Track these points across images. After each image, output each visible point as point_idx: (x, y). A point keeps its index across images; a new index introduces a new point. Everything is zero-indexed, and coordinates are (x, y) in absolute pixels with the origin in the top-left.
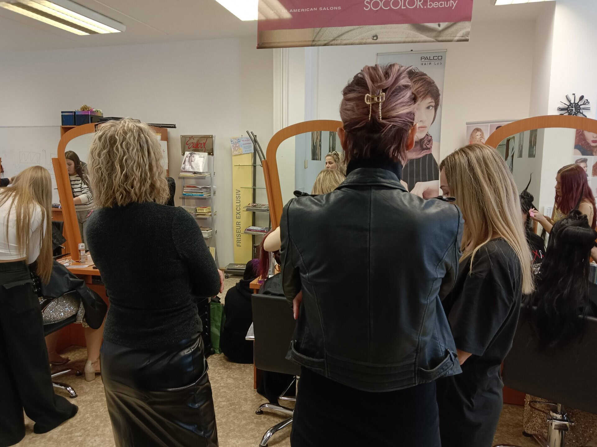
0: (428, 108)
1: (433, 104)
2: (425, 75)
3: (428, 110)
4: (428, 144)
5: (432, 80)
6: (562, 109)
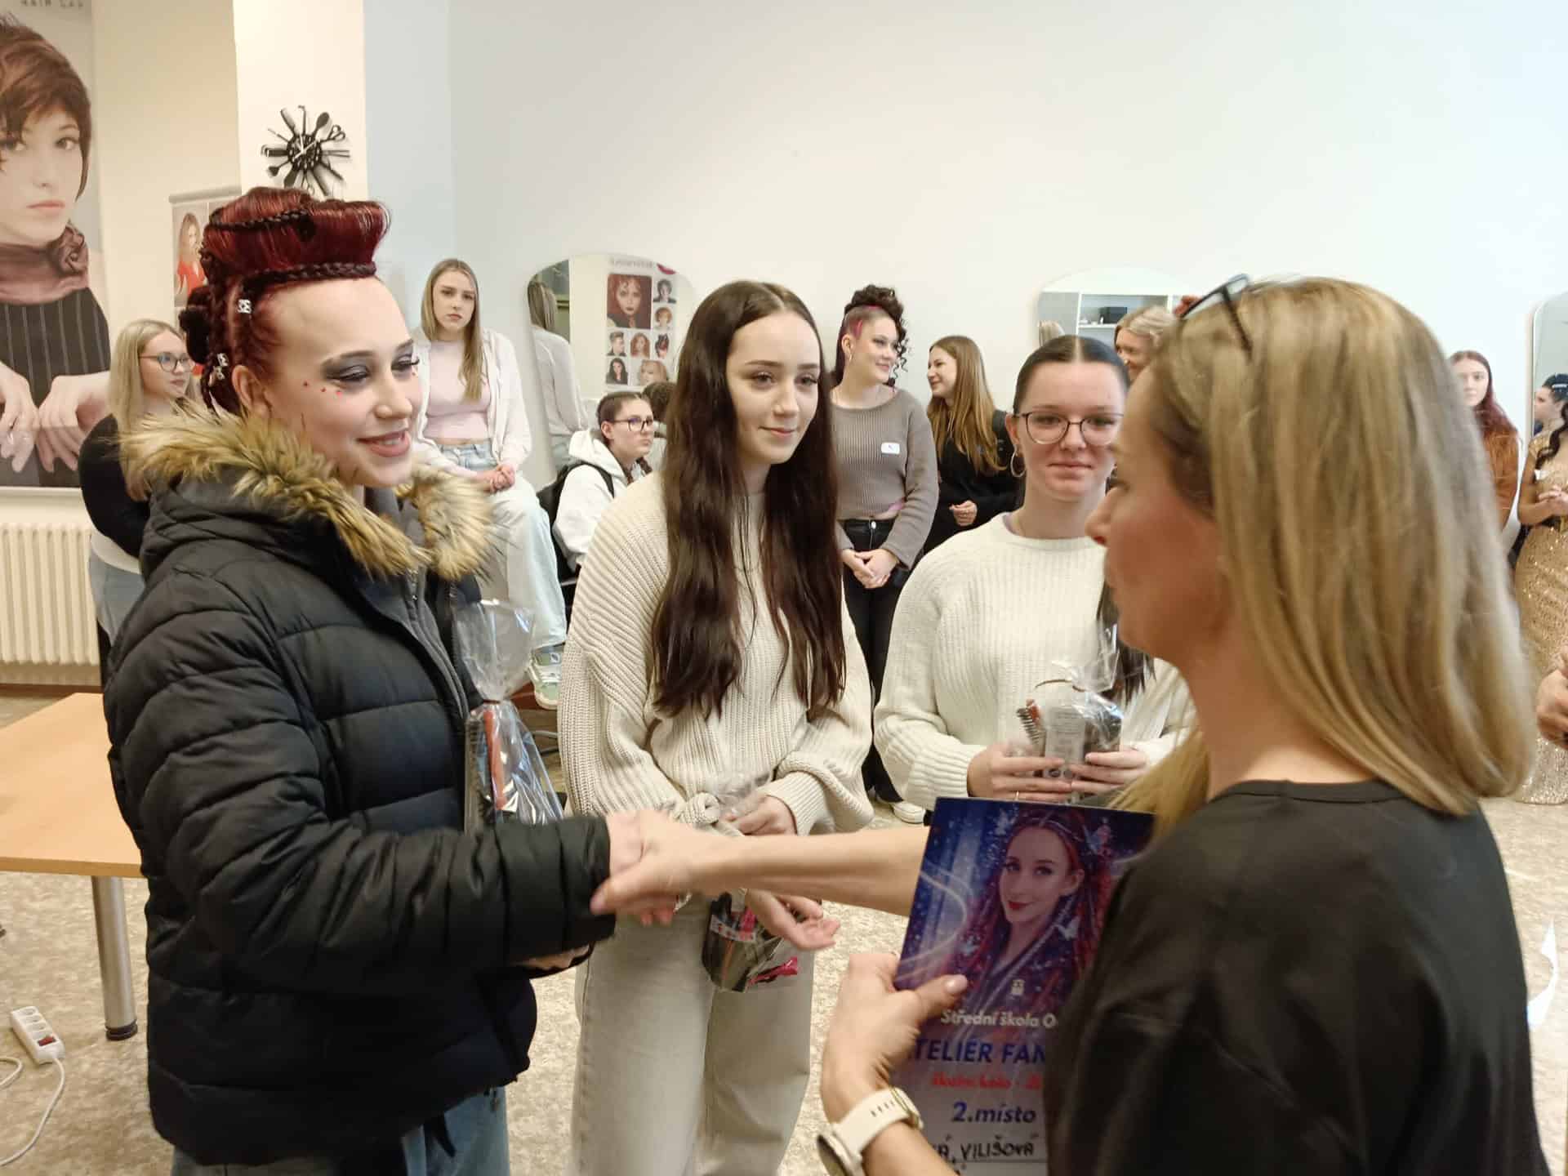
0: (61, 143)
1: (75, 133)
2: (38, 37)
3: (59, 151)
4: (73, 259)
5: (60, 56)
6: (274, 153)
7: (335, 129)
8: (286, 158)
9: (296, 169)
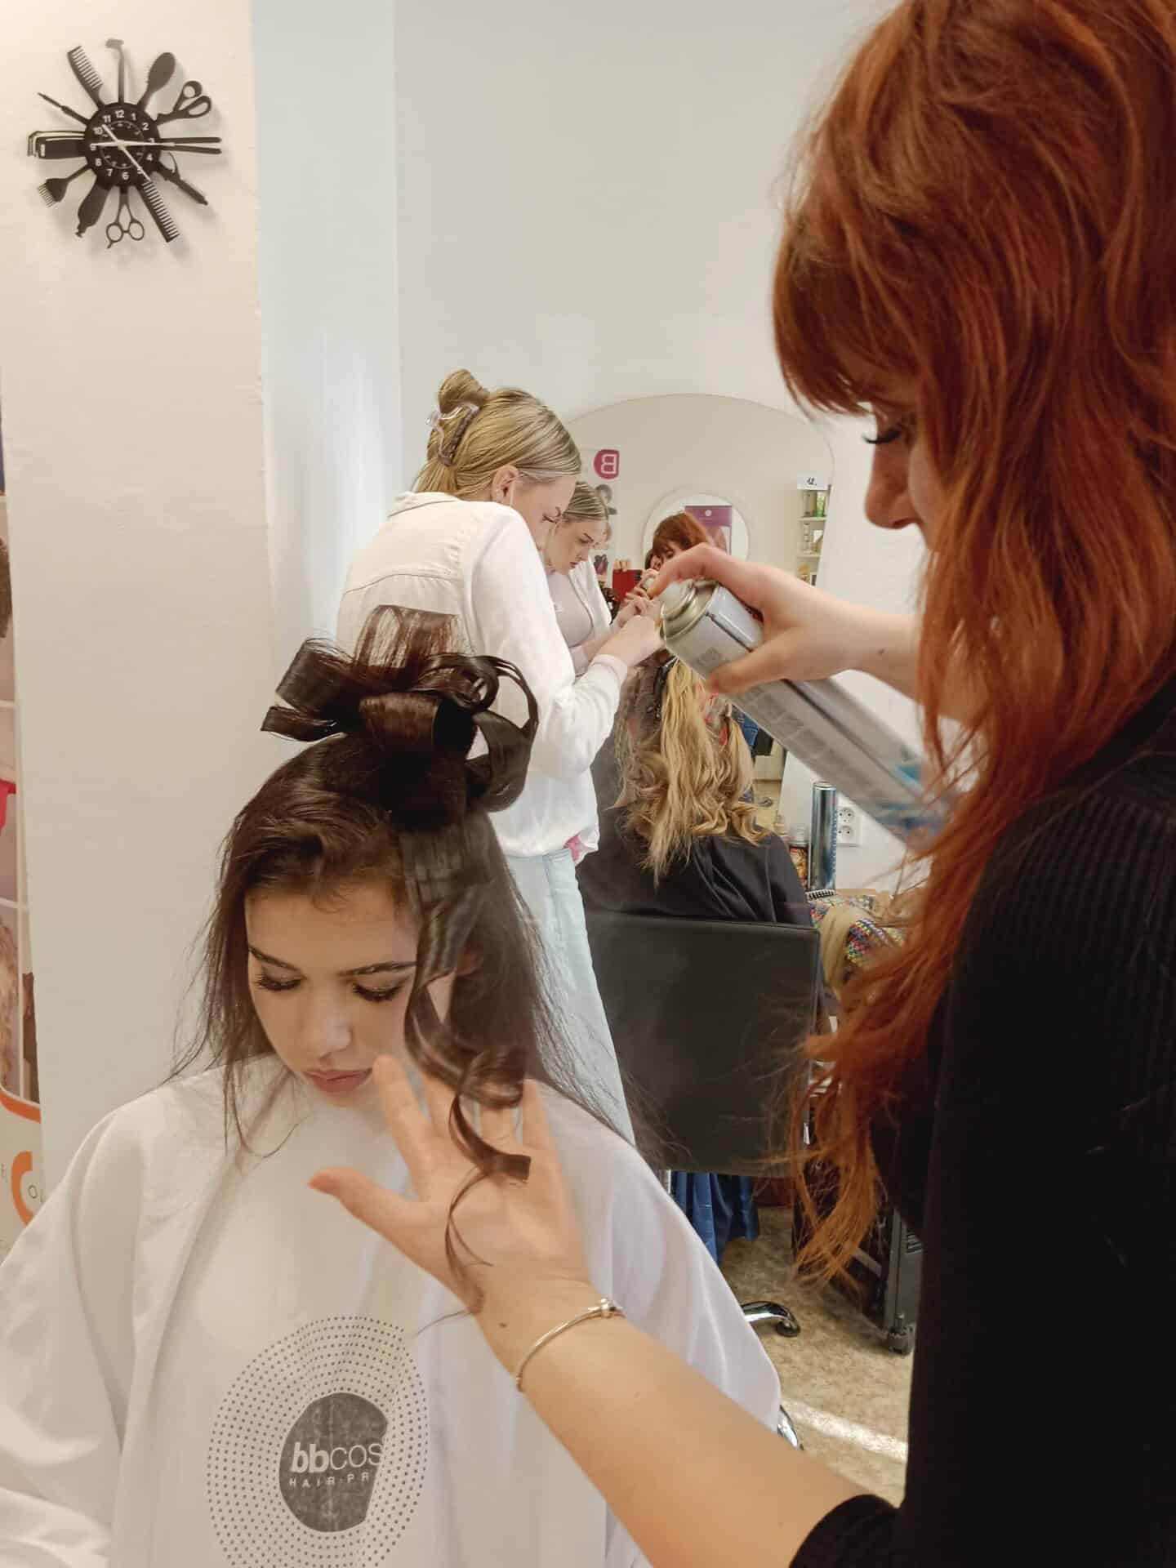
6: (54, 148)
7: (190, 92)
8: (82, 161)
9: (103, 184)
